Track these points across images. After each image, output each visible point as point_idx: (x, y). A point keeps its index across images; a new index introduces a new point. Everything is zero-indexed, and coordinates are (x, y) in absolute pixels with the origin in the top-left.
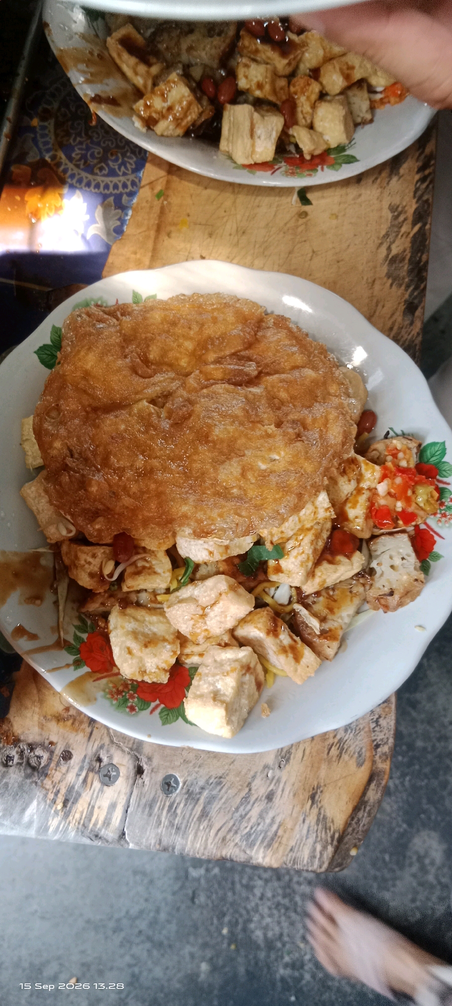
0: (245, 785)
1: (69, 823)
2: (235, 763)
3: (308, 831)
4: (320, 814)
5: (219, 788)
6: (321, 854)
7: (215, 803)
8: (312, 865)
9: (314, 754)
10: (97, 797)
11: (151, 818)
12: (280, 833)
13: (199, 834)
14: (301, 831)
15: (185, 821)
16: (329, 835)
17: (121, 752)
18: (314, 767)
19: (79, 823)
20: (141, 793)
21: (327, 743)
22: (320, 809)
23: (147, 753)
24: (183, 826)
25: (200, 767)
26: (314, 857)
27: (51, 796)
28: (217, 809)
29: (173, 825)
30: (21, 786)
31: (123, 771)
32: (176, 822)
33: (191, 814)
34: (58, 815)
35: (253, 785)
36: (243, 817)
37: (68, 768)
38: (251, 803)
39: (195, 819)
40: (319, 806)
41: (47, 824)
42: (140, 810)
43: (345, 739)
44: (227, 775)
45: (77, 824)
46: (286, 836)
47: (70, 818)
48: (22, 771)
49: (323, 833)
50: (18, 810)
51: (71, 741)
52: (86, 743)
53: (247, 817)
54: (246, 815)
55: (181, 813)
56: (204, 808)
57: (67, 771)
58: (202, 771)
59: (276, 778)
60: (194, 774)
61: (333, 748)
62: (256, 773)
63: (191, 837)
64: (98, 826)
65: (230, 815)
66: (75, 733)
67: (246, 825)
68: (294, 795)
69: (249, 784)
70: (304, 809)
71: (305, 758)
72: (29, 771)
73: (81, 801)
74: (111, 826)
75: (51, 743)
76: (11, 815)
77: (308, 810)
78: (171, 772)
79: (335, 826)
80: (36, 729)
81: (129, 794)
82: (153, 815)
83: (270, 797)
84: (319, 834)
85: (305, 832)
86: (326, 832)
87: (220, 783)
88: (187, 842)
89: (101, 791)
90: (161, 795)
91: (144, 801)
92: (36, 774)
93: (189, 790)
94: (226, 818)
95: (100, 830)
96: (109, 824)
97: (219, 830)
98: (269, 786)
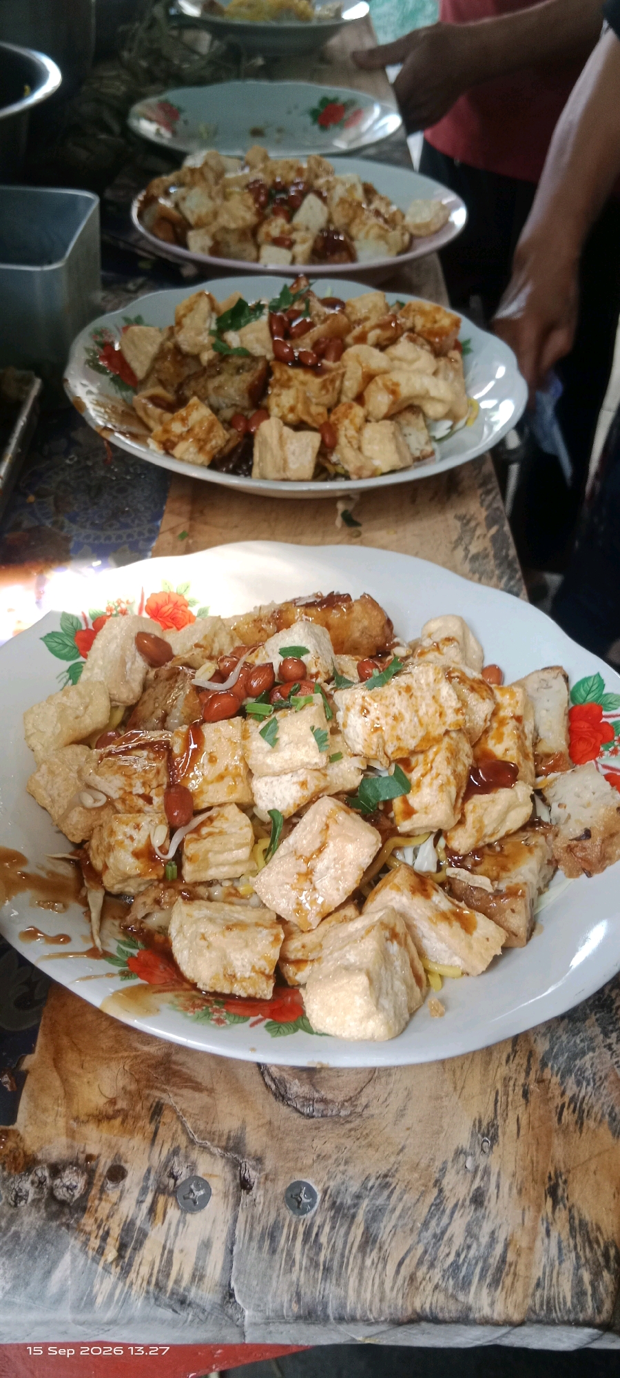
0: (431, 1184)
1: (132, 1284)
2: (406, 1150)
3: (560, 1249)
4: (572, 1218)
5: (386, 1193)
6: (595, 1289)
7: (385, 1219)
8: (583, 1309)
9: (537, 1124)
10: (176, 1234)
11: (277, 1257)
12: (511, 1257)
13: (366, 1274)
14: (547, 1251)
15: (337, 1256)
16: (599, 1253)
17: (208, 1155)
18: (542, 1142)
19: (149, 1283)
20: (253, 1217)
21: (552, 1105)
22: (570, 1211)
23: (253, 1151)
24: (336, 1264)
25: (346, 1163)
26: (584, 1293)
27: (95, 1243)
28: (389, 1227)
29: (317, 1265)
30: (41, 1234)
31: (217, 1185)
32: (322, 1259)
33: (345, 1243)
34: (110, 1273)
35: (445, 1182)
36: (438, 1238)
37: (122, 1192)
38: (448, 1212)
39: (354, 1251)
40: (568, 1205)
41: (91, 1291)
42: (255, 1244)
43: (581, 1096)
44: (397, 1171)
45: (145, 1284)
46: (522, 1262)
47: (132, 1275)
48: (43, 1211)
49: (587, 1250)
50: (38, 1274)
51: (122, 1150)
52: (148, 1150)
53: (446, 1237)
54: (443, 1233)
55: (329, 1243)
56: (367, 1229)
57: (120, 1198)
58: (352, 1170)
59: (481, 1167)
60: (339, 1176)
61: (565, 1112)
62: (445, 1163)
63: (353, 1282)
64: (184, 1284)
65: (415, 1237)
66: (128, 1137)
67: (447, 1251)
68: (520, 1192)
69: (437, 1182)
70: (543, 1213)
71: (522, 1132)
72: (54, 1208)
73: (148, 1244)
74: (206, 1280)
75: (89, 1158)
76: (27, 1284)
77: (550, 1215)
78: (299, 1177)
79: (605, 1237)
80: (63, 1140)
81: (230, 1222)
82: (279, 1250)
83: (478, 1199)
84: (581, 1253)
85: (554, 1251)
86: (592, 1248)
87: (387, 1185)
88: (346, 1292)
89: (182, 1221)
90: (288, 1214)
91: (258, 1229)
92: (67, 1210)
93: (334, 1203)
94: (410, 1242)
95: (187, 1289)
96: (202, 1278)
97: (400, 1264)
98: (472, 1182)
